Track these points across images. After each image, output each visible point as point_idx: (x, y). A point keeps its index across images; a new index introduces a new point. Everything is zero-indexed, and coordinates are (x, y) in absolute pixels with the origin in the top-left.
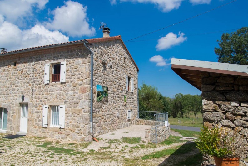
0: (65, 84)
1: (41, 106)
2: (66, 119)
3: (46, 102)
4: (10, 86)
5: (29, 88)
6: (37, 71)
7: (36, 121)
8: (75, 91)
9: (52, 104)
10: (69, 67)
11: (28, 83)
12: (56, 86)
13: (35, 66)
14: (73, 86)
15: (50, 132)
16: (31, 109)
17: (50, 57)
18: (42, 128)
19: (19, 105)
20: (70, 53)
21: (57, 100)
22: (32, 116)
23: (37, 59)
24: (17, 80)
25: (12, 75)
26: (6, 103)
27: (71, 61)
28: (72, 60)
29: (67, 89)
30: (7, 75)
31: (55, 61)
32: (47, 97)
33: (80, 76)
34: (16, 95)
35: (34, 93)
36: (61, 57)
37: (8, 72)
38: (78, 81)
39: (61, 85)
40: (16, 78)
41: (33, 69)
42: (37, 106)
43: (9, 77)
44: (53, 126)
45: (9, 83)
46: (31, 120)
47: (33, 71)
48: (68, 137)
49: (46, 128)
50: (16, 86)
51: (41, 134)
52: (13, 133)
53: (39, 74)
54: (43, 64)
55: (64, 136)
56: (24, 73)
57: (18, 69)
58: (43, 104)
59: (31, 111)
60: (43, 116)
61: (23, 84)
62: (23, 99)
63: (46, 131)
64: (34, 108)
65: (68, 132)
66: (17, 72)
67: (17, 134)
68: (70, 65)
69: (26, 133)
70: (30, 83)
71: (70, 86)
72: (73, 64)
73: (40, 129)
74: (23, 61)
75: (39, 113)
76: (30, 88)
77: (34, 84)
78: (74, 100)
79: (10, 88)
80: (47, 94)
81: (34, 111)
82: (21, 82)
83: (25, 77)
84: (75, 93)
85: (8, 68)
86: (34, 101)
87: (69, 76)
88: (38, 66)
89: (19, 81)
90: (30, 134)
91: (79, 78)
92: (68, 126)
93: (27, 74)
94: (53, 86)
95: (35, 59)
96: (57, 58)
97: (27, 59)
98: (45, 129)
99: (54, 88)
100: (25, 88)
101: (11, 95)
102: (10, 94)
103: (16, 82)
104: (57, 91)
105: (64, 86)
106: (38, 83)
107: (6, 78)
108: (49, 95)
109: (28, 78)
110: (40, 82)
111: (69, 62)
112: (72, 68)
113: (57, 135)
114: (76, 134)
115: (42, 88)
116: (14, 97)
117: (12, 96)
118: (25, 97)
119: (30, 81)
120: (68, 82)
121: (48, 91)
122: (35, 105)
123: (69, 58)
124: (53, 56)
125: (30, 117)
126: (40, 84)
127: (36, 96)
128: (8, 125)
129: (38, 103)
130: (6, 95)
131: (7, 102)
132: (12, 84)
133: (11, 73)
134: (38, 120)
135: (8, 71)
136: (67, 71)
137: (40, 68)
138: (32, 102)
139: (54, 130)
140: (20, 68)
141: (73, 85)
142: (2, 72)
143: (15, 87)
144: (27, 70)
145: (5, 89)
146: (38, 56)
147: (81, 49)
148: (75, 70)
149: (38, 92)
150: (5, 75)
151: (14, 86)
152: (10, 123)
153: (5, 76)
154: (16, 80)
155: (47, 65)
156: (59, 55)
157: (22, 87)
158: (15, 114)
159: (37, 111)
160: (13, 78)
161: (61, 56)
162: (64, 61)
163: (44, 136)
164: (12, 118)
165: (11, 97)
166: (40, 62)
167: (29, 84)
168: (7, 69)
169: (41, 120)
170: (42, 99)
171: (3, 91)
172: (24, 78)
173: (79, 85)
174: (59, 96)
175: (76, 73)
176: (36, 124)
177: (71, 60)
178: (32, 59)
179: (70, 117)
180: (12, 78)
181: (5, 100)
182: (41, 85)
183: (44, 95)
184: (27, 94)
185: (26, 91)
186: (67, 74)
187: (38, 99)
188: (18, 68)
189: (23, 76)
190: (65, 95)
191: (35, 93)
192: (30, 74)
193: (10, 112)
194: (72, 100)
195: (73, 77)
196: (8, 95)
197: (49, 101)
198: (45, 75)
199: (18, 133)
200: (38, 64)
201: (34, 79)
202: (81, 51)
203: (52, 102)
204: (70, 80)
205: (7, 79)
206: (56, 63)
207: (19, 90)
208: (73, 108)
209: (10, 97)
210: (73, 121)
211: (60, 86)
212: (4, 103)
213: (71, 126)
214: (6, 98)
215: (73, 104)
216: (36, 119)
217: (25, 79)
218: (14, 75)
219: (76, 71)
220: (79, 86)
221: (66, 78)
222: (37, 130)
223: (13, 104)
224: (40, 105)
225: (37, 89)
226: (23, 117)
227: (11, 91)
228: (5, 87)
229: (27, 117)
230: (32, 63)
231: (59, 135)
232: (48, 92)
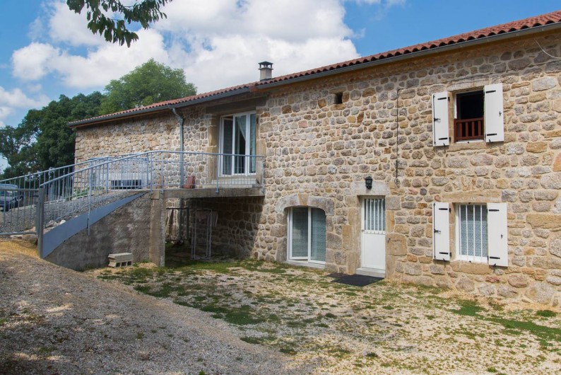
0: (502, 147)
1: (425, 206)
2: (510, 242)
3: (441, 195)
4: (328, 155)
5: (386, 159)
6: (408, 115)
7: (412, 243)
8: (540, 165)
9: (462, 201)
10: (514, 99)
11: (381, 145)
12: (473, 151)
13: (400, 99)
14: (532, 152)
15: (460, 274)
16: (396, 212)
17: (447, 73)
18: (432, 264)
19: (356, 199)
20: (513, 59)
21: (477, 189)
22: (398, 231)
23: (405, 82)
24: (346, 139)
25: (330, 125)
26: (319, 197)
27: (520, 81)
28: (523, 79)
29: (510, 160)
30: (318, 127)
31: (465, 85)
32: (444, 182)
33: (555, 122)
34: (348, 177)
35: (400, 172)
36: (485, 72)
37: (318, 120)
38: (548, 137)
39: (489, 150)
40: (344, 133)
41: (394, 108)
42: (412, 204)
43: (325, 131)
44: (466, 258)
45: (325, 145)
46: (396, 239)
47: (395, 114)
48: (520, 290)
49: (444, 262)
50: (344, 154)
51: (429, 278)
52: (344, 269)
53: (413, 122)
54: (425, 94)
55: (506, 287)
56: (365, 119)
57: (349, 111)
58: (430, 201)
59: (396, 216)
60: (435, 231)
61: (365, 147)
62: (369, 187)
63: (446, 272)
64: (403, 210)
65: (521, 279)
66: (346, 118)
67: (358, 273)
68: (517, 91)
69: (384, 272)
70: (388, 146)
71: (519, 152)
72: (527, 89)
73: (427, 265)
74: (362, 91)
75: (420, 224)
76: (389, 159)
77: (400, 146)
78: (536, 190)
79: (328, 159)
80: (443, 173)
81: (405, 218)
82: (360, 142)
83: (371, 131)
84: (539, 169)
85: (320, 109)
86: (402, 192)
87: (515, 122)
88: (410, 100)
89: (352, 140)
90: (396, 277)
91: (551, 128)
92: (521, 263)
93: (378, 121)
94: (461, 152)
95: (398, 82)
96: (470, 75)
97: (373, 84)
98: (441, 266)
99: (465, 156)
100: (374, 158)
101: (332, 176)
102: (328, 175)
103: (346, 143)
104: (474, 165)
105: (498, 152)
106: (412, 145)
107: (315, 134)
108: (448, 177)
109: (382, 133)
110: (419, 141)
111: (511, 85)
112: (525, 101)
113: (482, 285)
114: (549, 288)
115: (424, 159)
116: (342, 180)
117: (335, 179)
118: (374, 180)
119: (387, 140)
120: (513, 140)
121: (447, 165)
122: (405, 201)
123: (512, 71)
124: (456, 71)
125: (393, 233)
126: (418, 148)
127: (409, 178)
128: (328, 249)
129: (415, 197)
130: (317, 177)
131: (321, 194)
132: (333, 150)
133: (330, 122)
134: (417, 242)
135: (320, 117)
136: (507, 108)
137: (418, 106)
138: (396, 193)
139: (473, 269)
140: (354, 108)
141: (530, 149)
142: (304, 120)
143: (342, 157)
144: (375, 111)
145: (314, 161)
146: (408, 75)
147: (556, 45)
148: (534, 105)
149: (413, 168)
150: (313, 127)
151: (340, 154)
152: (334, 245)
153: (313, 130)
154: (344, 137)
155: (438, 95)
156: (478, 67)
157: (363, 157)
158: (347, 223)
159: (413, 216)
160: (336, 135)
161: (482, 69)
162: (494, 82)
163: (441, 283)
164: (338, 233)
165: (333, 181)
166: (416, 89)
167: (383, 148)
168: (315, 111)
169: (427, 242)
170: (427, 186)
171: (309, 166)
172: (367, 132)
173: (552, 148)
174: (482, 178)
175: (538, 113)
176: (412, 251)
177: (519, 79)
178: (389, 82)
179: (524, 239)
180: (333, 134)
181: (317, 187)
182: (421, 150)
183: (434, 176)
184: (381, 174)
185: (377, 166)
186: (507, 118)
187: (415, 187)
188: (346, 109)
189: (365, 128)
190: (502, 177)
191: (405, 171)
192: (386, 121)
193: (332, 217)
194: (530, 191)
195: (529, 125)
196: (324, 177)
197: (451, 193)
198: (436, 122)
199: (360, 271)
200: (409, 95)
201: (399, 136)
202: (555, 51)
203: (460, 195)
204: (517, 136)
205: (319, 136)
206: (467, 90)
207: (355, 165)
208: (532, 212)
209: (330, 180)
210: (537, 250)
211: (484, 153)
212: (313, 196)
213: (531, 264)
214: (318, 183)
215: (534, 201)
216: (411, 237)
217: (372, 136)
218: (337, 125)
219: (538, 109)
220: (553, 151)
221: (505, 130)
222: (417, 267)
223: (340, 199)
224: (423, 202)
225: (411, 161)
226: (369, 231)
227: (332, 165)
228: (315, 156)
229: (384, 232)
230: (390, 94)
231: (489, 284)
232: (447, 170)
